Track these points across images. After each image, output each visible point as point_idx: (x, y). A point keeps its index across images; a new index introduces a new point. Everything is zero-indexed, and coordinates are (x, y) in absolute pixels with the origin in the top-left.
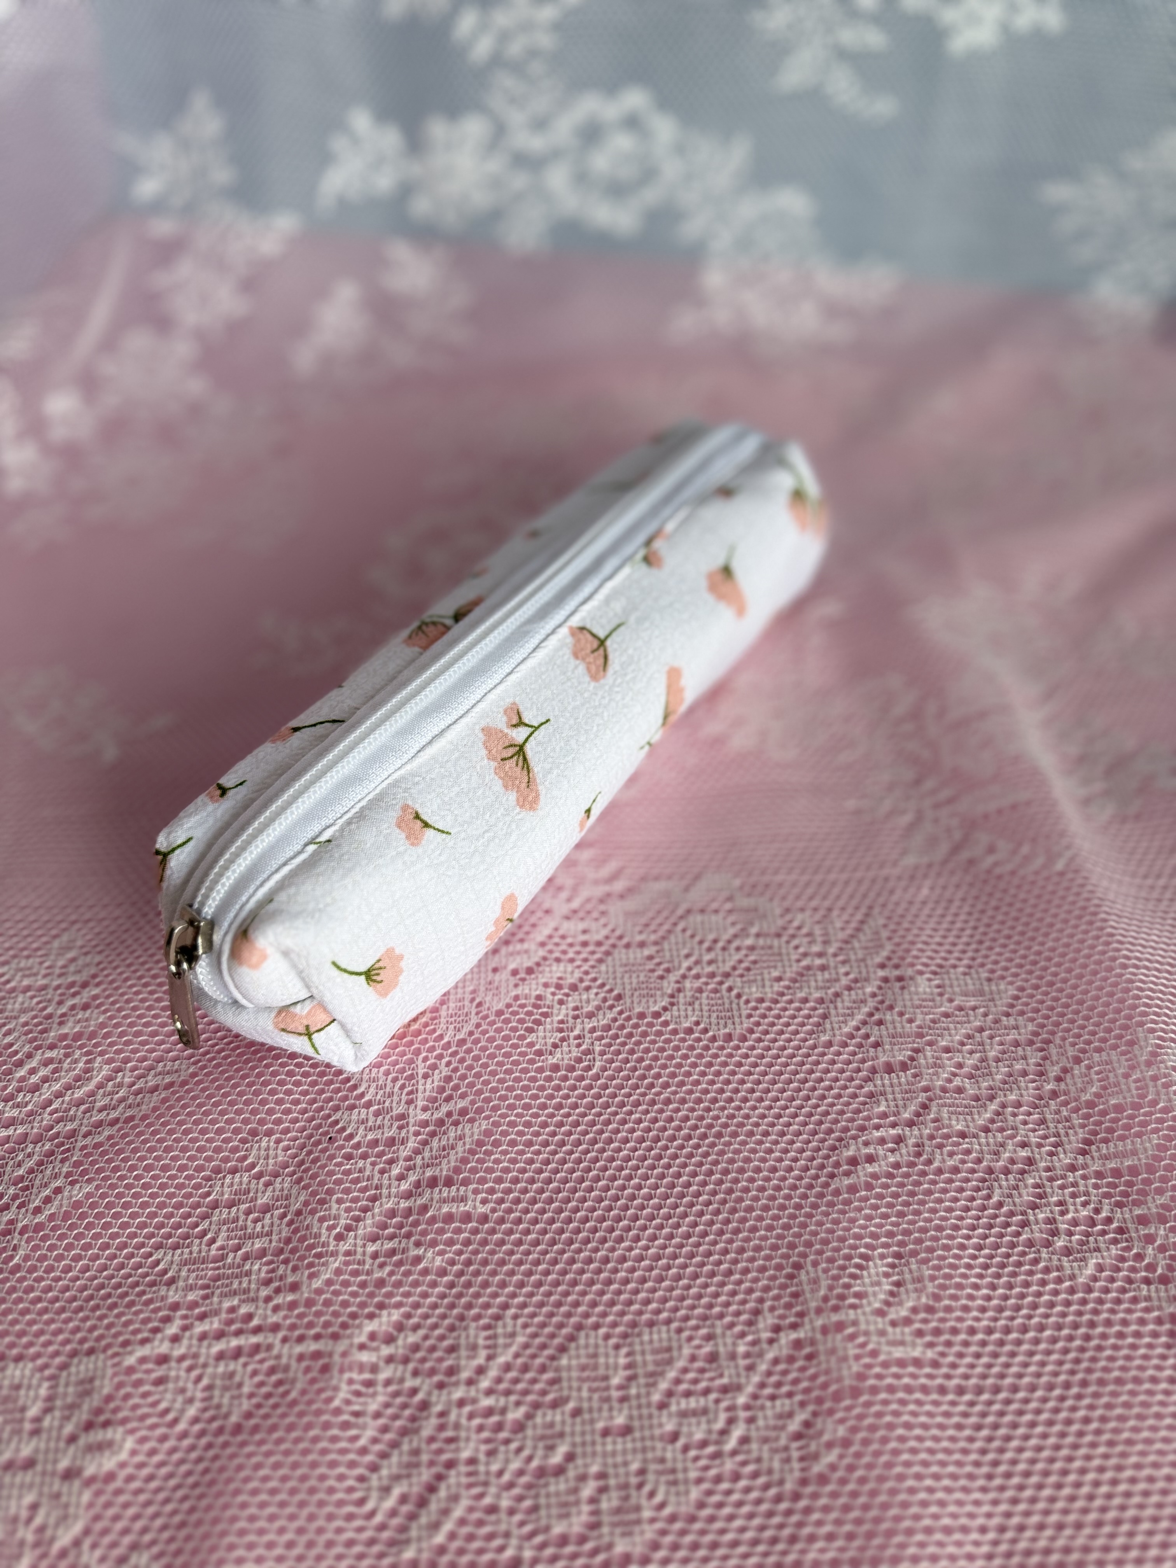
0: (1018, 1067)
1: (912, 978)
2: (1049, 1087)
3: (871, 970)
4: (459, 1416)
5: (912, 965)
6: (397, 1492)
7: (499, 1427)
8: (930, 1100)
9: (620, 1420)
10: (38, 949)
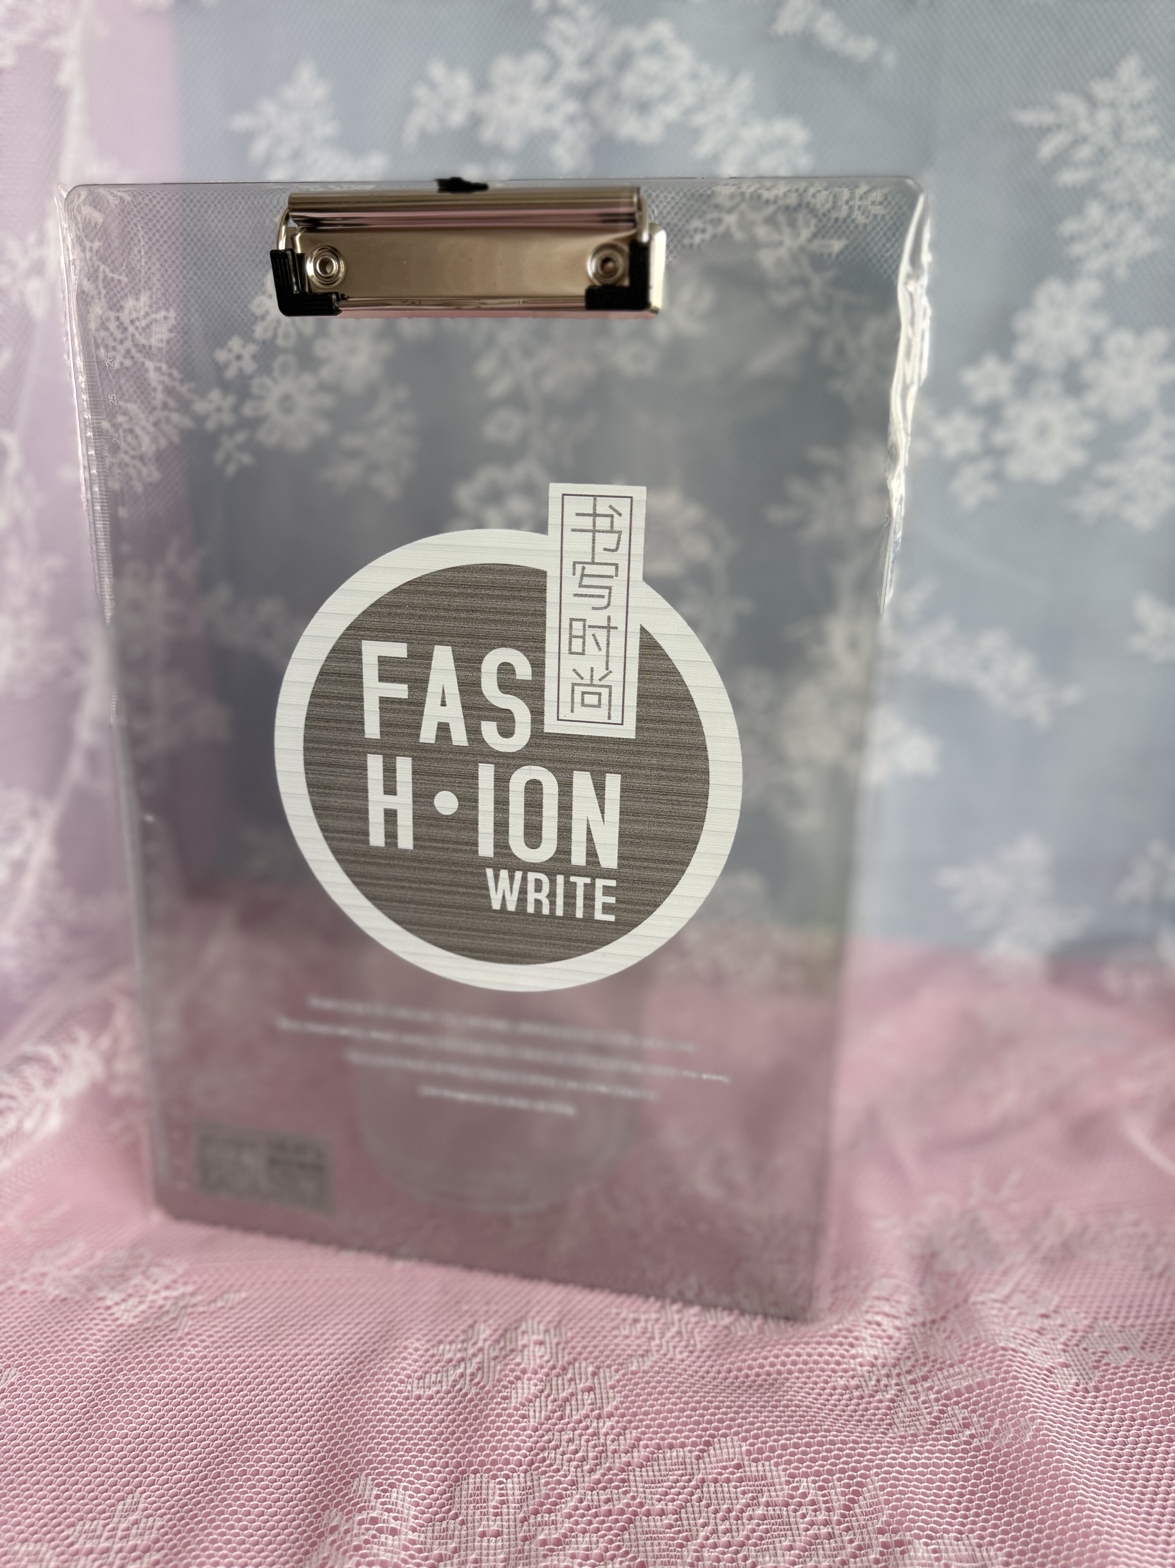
1: (910, 1543)
3: (873, 1536)
5: (909, 1529)
10: (104, 1512)
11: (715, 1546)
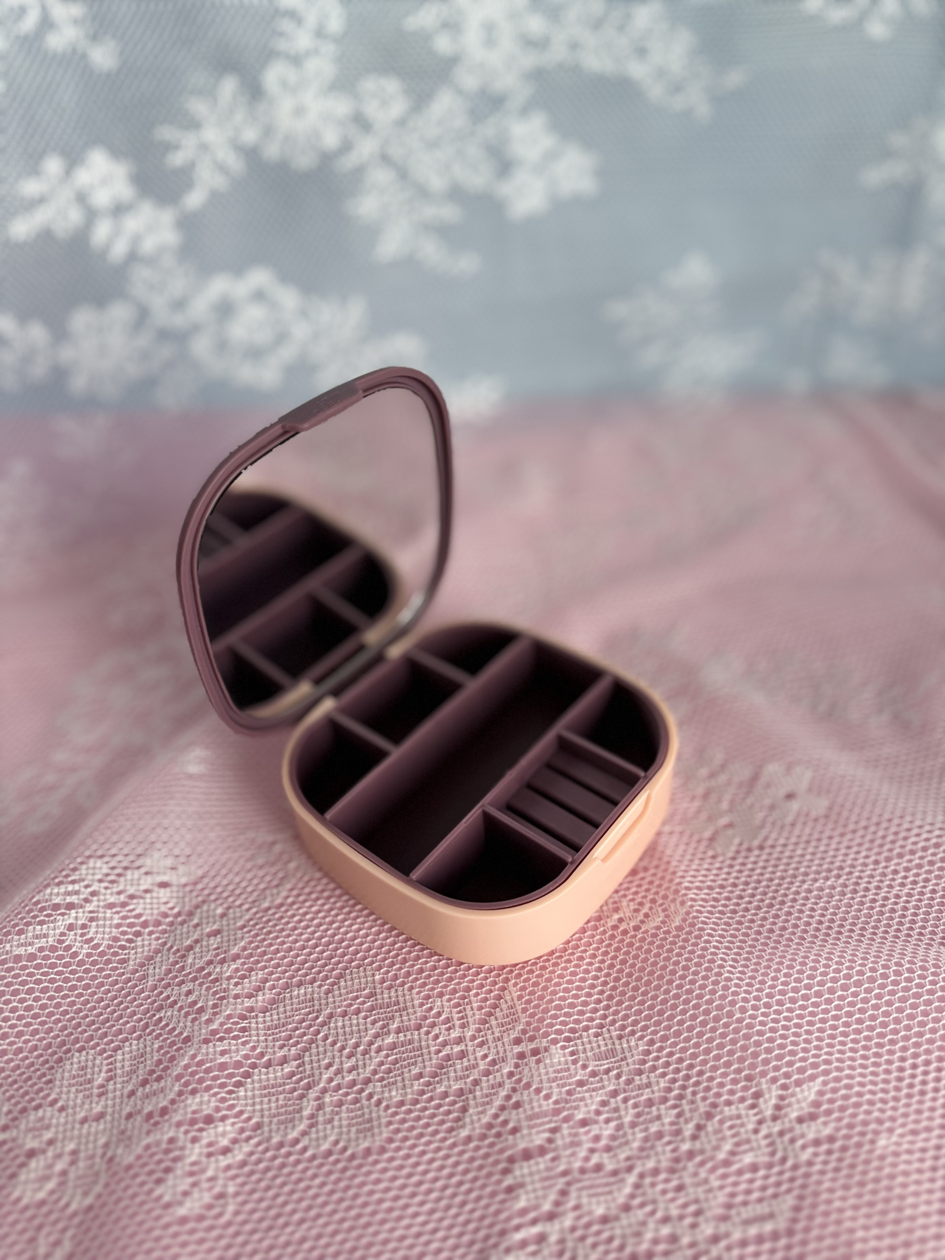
0: (654, 1128)
1: (546, 1050)
2: (685, 1147)
3: (508, 1047)
8: (569, 1184)
11: (339, 1087)
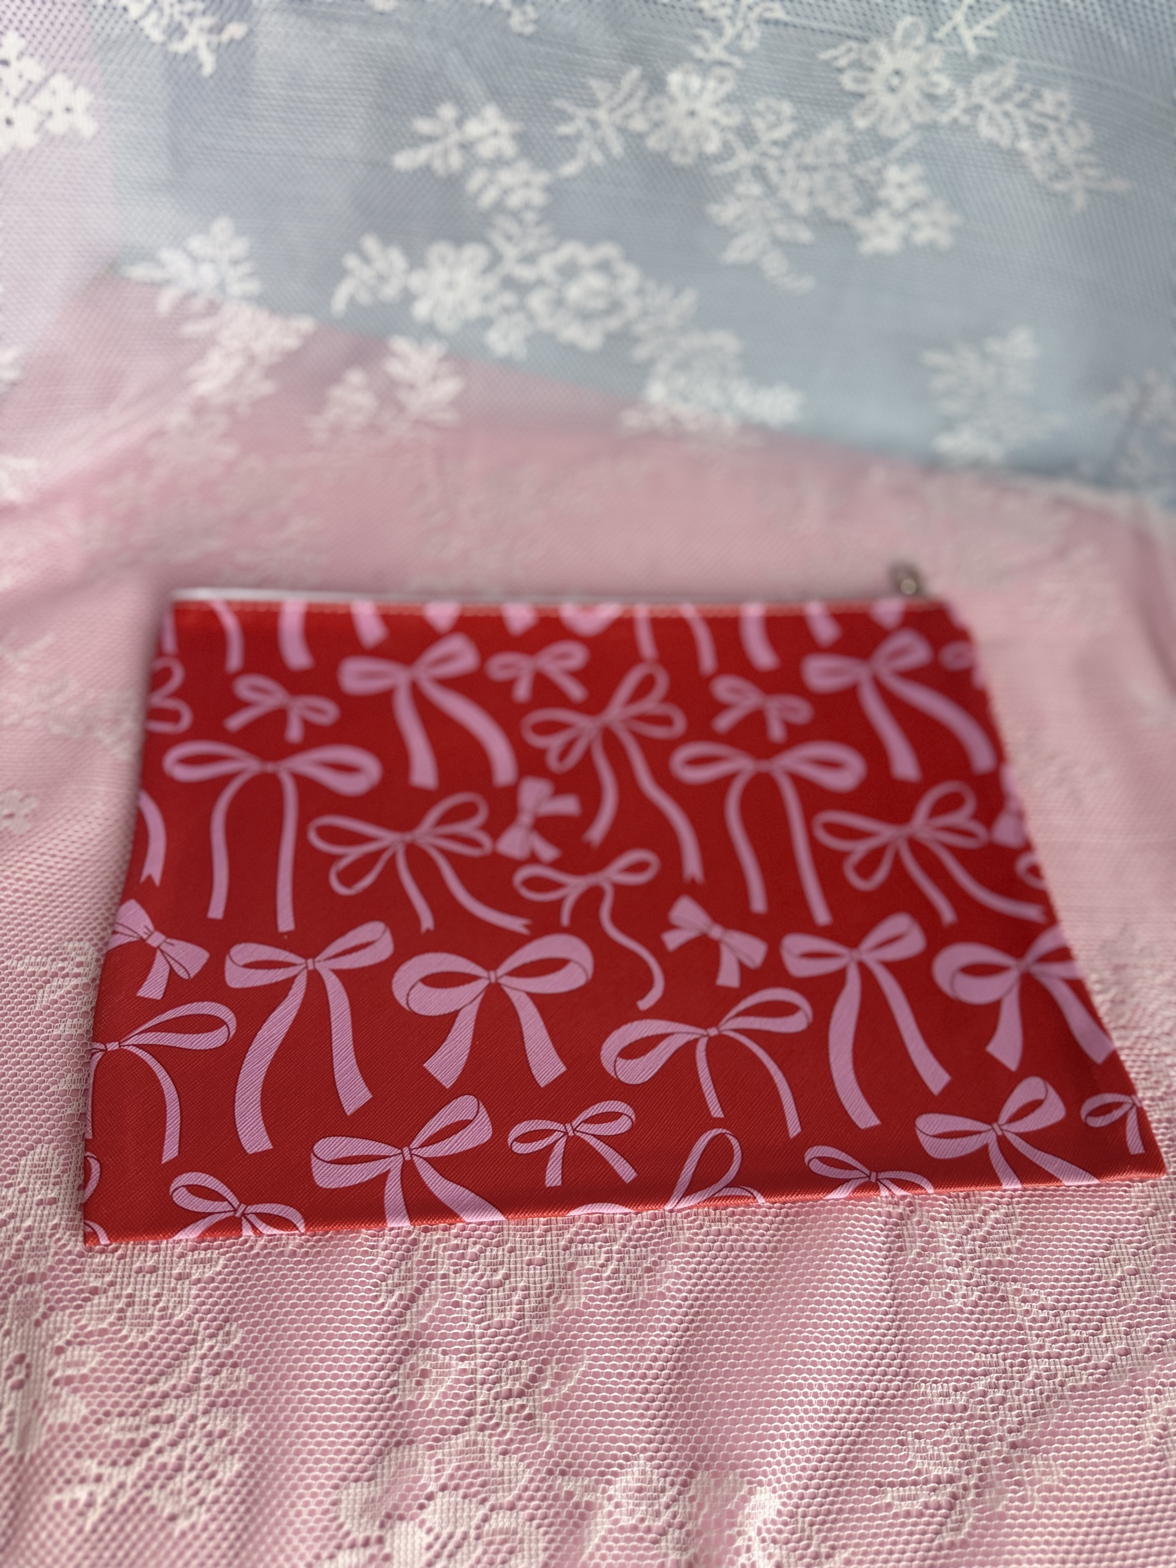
4: (437, 1249)
6: (397, 1293)
7: (463, 1256)
9: (539, 1256)
